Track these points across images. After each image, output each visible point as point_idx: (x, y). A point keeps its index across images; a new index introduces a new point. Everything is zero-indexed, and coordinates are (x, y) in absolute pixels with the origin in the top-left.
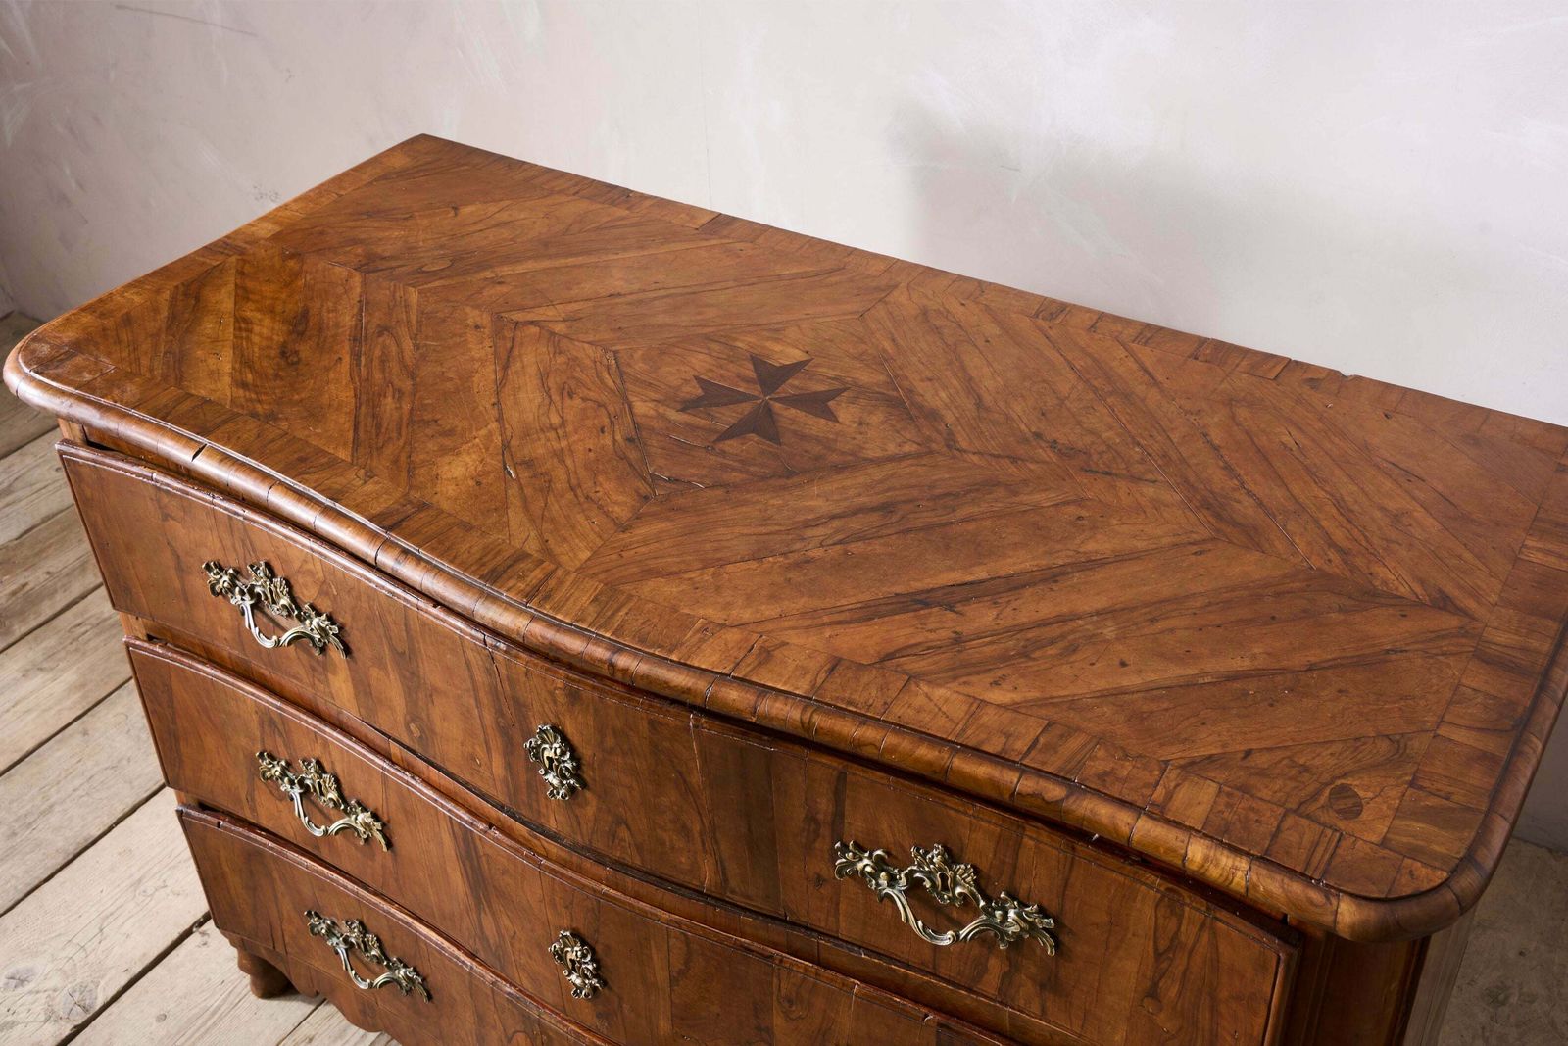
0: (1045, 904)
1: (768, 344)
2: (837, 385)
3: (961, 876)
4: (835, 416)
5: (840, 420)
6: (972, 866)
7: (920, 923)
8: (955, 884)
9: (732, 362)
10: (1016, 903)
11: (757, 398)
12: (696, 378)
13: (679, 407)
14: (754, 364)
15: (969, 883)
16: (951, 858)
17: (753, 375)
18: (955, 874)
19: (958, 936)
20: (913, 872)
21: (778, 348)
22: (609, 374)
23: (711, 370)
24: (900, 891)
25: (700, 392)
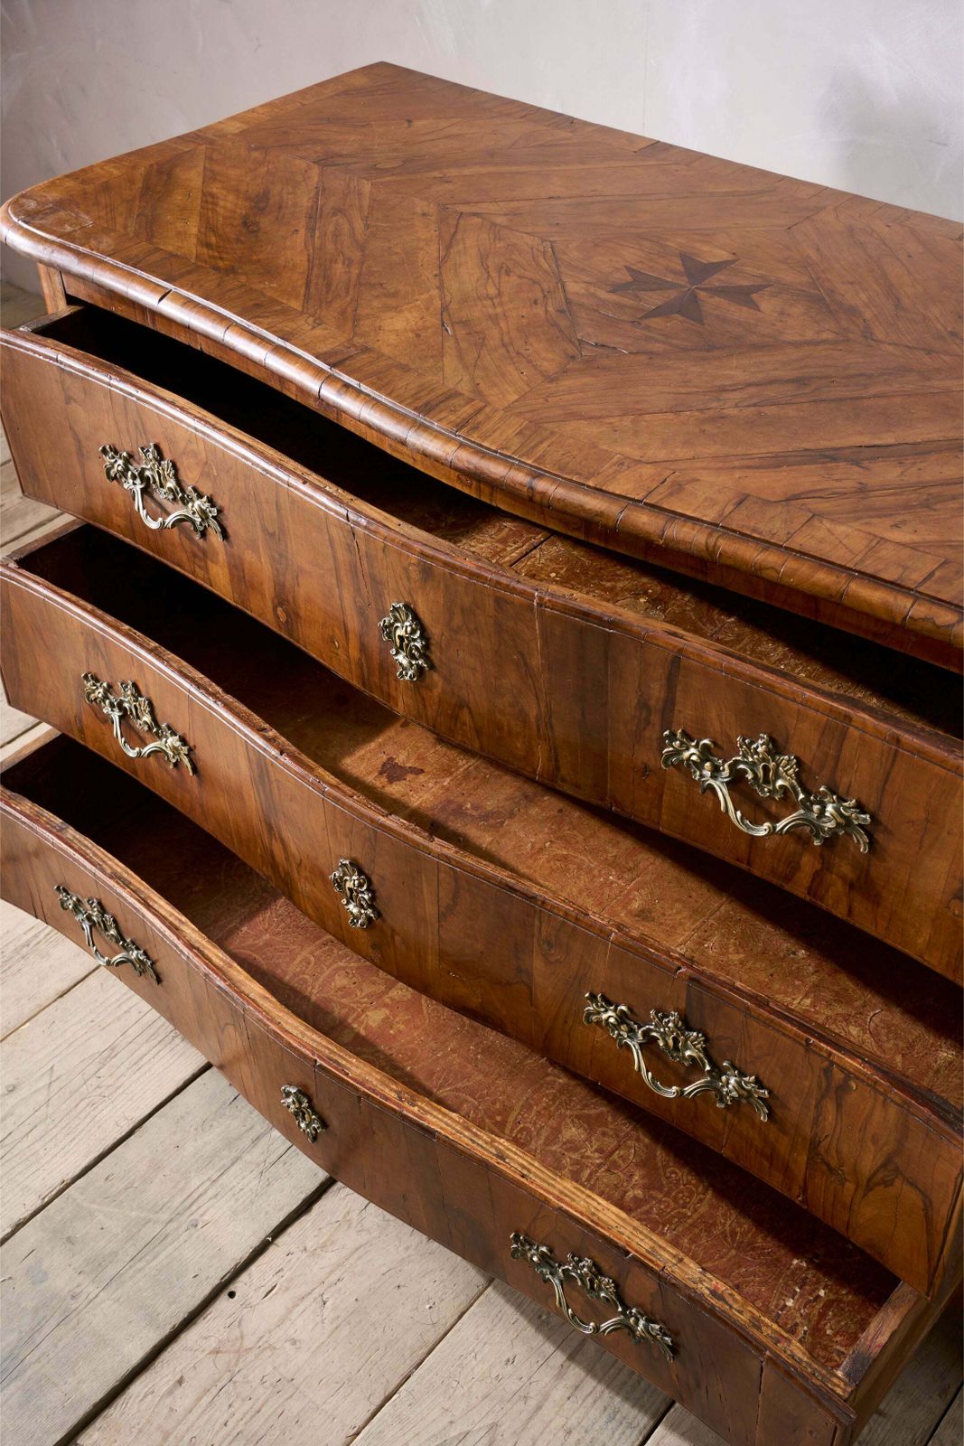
0: (864, 800)
1: (698, 245)
2: (759, 282)
3: (783, 768)
4: (756, 305)
5: (762, 309)
6: (795, 758)
7: (739, 814)
8: (777, 776)
9: (662, 257)
10: (835, 797)
11: (684, 287)
12: (628, 268)
13: (609, 288)
14: (682, 260)
15: (790, 776)
16: (776, 748)
17: (680, 267)
18: (778, 765)
19: (775, 828)
20: (737, 762)
21: (706, 248)
22: (545, 259)
23: (640, 262)
24: (722, 783)
25: (629, 279)
